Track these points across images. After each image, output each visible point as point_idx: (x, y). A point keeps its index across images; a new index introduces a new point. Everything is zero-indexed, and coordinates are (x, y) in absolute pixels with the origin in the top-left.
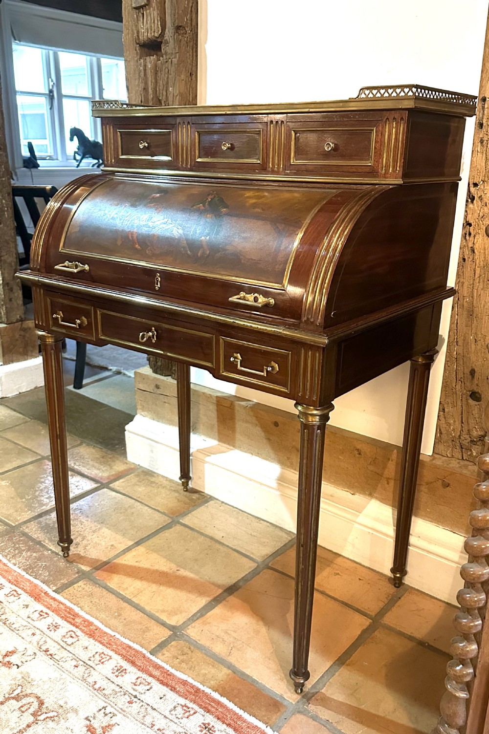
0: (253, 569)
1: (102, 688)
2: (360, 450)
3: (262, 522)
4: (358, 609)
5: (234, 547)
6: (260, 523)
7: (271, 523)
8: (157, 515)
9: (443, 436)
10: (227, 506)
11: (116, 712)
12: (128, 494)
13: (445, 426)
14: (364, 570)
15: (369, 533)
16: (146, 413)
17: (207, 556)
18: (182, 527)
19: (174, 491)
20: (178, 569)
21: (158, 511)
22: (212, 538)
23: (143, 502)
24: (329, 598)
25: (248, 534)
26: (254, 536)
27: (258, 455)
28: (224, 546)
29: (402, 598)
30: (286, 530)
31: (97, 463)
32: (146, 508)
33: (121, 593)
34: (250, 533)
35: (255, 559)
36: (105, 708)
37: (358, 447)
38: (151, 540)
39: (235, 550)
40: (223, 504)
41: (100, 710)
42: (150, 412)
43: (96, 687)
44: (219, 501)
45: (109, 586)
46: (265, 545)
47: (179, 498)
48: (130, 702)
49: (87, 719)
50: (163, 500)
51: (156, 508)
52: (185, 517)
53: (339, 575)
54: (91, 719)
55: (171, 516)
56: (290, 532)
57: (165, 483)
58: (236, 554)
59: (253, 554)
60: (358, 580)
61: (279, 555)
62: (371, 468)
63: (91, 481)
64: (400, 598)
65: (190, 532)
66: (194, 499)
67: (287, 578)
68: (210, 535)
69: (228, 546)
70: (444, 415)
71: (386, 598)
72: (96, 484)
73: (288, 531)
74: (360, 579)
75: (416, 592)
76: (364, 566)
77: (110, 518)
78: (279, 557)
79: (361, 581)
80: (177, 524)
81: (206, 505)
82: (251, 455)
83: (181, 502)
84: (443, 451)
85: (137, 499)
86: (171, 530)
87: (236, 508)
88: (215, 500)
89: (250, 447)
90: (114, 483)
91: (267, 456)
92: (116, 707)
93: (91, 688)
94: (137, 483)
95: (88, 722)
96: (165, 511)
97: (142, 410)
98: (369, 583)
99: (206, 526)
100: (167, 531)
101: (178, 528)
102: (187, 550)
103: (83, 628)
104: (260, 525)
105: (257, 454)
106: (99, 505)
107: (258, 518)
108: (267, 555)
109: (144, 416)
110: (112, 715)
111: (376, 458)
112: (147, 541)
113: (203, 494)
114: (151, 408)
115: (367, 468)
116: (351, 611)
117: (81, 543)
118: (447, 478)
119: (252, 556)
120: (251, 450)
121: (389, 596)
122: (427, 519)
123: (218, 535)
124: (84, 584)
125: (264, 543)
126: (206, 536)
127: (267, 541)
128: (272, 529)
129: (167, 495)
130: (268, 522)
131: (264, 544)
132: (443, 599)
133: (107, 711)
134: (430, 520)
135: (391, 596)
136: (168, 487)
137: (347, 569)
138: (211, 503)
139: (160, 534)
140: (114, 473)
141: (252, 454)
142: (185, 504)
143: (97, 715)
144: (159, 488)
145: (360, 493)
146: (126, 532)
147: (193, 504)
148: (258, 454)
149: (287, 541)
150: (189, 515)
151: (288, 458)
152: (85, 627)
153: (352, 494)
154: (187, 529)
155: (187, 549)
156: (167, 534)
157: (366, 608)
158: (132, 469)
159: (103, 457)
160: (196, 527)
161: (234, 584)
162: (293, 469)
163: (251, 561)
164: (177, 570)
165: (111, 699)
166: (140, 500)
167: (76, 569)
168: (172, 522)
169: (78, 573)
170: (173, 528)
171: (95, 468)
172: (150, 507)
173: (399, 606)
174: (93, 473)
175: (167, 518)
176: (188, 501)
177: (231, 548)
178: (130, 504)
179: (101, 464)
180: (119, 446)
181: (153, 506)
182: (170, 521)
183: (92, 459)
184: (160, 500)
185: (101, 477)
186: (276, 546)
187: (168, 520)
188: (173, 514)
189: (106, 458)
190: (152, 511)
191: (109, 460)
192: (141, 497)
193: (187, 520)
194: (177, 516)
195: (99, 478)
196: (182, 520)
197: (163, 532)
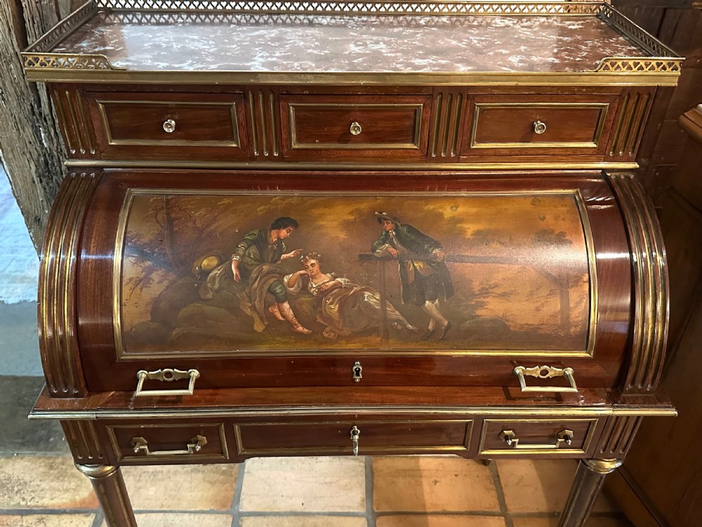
4: (483, 512)
5: (326, 510)
6: (321, 462)
8: (209, 519)
12: (145, 509)
18: (252, 519)
21: (203, 512)
22: (295, 514)
23: (172, 509)
24: (455, 516)
25: (322, 484)
26: (331, 483)
28: (316, 516)
29: (500, 475)
31: (52, 481)
32: (186, 516)
34: (323, 482)
35: (357, 513)
39: (330, 514)
46: (351, 489)
47: (207, 479)
50: (193, 494)
51: (198, 509)
52: (240, 502)
53: (438, 482)
55: (224, 510)
58: (335, 519)
59: (350, 507)
60: (454, 477)
61: (372, 492)
63: (77, 515)
64: (498, 476)
65: (265, 520)
67: (404, 516)
68: (288, 510)
69: (318, 514)
71: (491, 483)
72: (87, 516)
74: (456, 476)
75: (502, 461)
78: (374, 495)
80: (242, 518)
81: (246, 470)
83: (216, 482)
85: (162, 509)
94: (139, 485)
96: (212, 507)
98: (465, 475)
99: (274, 501)
101: (248, 522)
104: (322, 464)
108: (363, 500)
116: (482, 519)
119: (351, 511)
121: (490, 480)
125: (347, 486)
126: (287, 514)
127: (347, 481)
129: (191, 482)
131: (349, 487)
135: (491, 478)
137: (437, 470)
144: (170, 478)
147: (233, 479)
149: (364, 469)
150: (242, 497)
154: (260, 519)
157: (488, 506)
159: (51, 467)
160: (265, 508)
163: (357, 518)
166: (168, 509)
168: (233, 518)
171: (59, 490)
172: (190, 512)
173: (505, 486)
174: (64, 501)
175: (224, 517)
176: (222, 477)
177: (324, 514)
178: (162, 522)
179: (61, 481)
180: (54, 437)
181: (190, 508)
182: (230, 519)
183: (40, 478)
184: (189, 494)
185: (83, 502)
186: (360, 482)
187: (227, 518)
188: (224, 506)
189: (58, 467)
190: (197, 516)
191: (64, 467)
192: (164, 503)
193: (246, 505)
194: (231, 507)
195: (81, 505)
196: (241, 508)
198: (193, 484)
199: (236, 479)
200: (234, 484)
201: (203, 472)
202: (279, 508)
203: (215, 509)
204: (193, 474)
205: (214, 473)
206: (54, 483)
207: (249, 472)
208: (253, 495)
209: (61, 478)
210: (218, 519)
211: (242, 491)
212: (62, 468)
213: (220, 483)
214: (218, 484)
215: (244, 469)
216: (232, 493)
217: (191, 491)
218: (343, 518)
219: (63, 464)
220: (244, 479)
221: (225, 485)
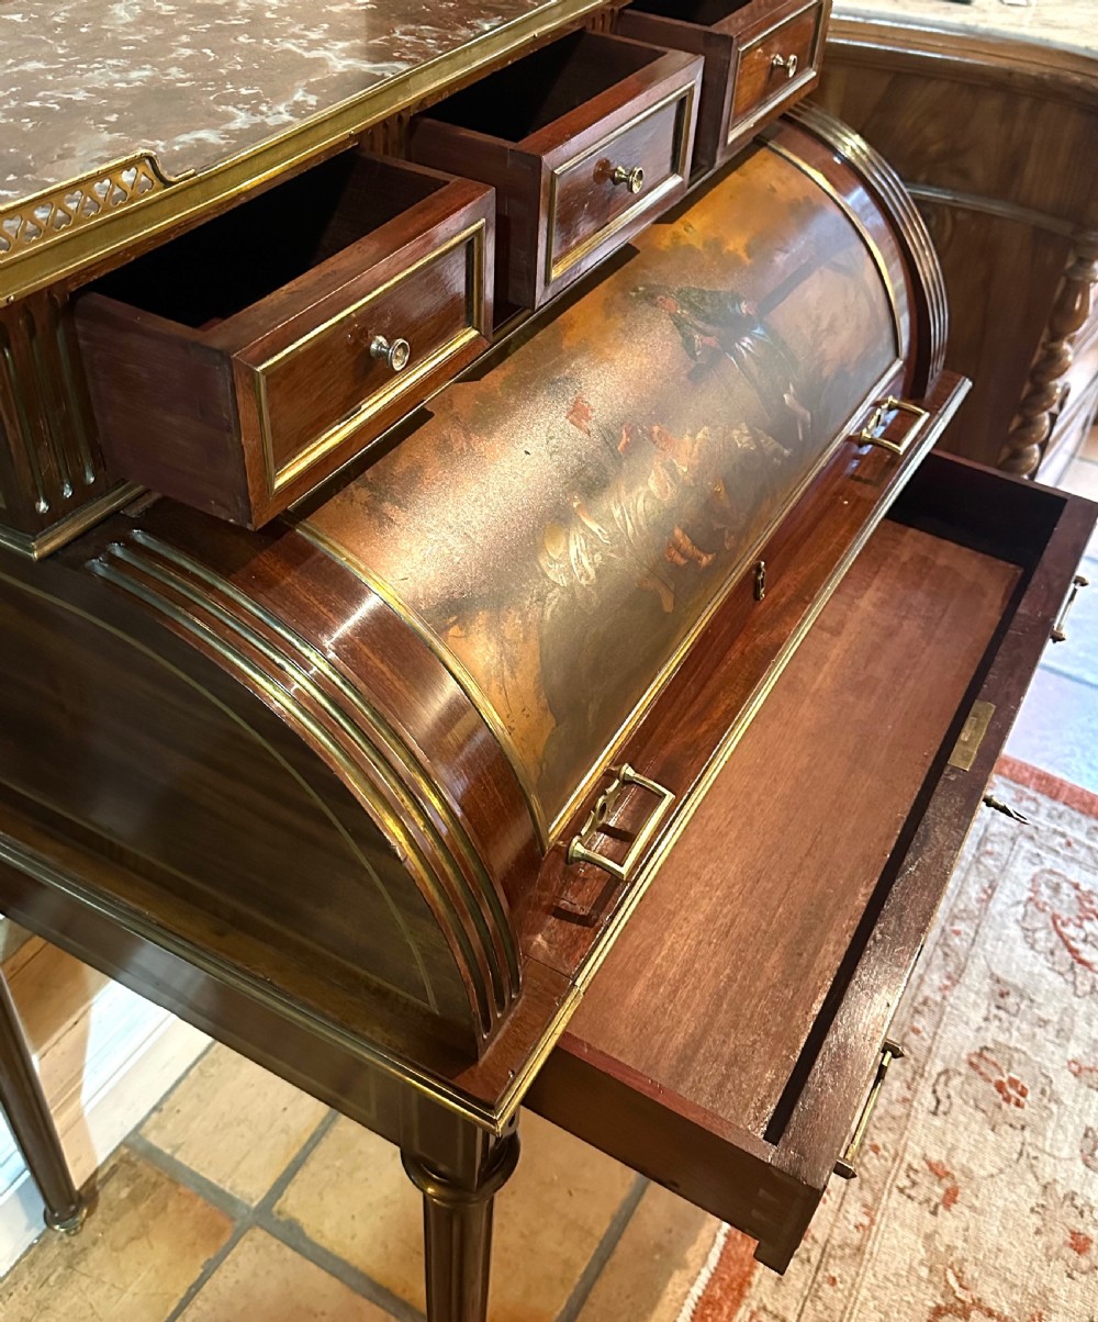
1: (864, 1210)
10: (172, 1097)
11: (904, 1166)
18: (291, 1191)
19: (70, 1266)
21: (198, 1285)
36: (901, 1190)
40: (165, 1106)
41: (909, 1197)
43: (866, 1221)
47: (122, 1240)
48: (875, 1149)
49: (934, 1213)
51: (181, 1294)
52: (238, 1197)
54: (932, 1204)
55: (227, 1238)
65: (313, 1165)
80: (275, 1209)
81: (168, 1151)
83: (144, 1226)
86: (304, 1220)
87: (188, 1071)
88: (142, 1131)
92: (893, 1172)
93: (874, 1228)
95: (941, 1208)
96: (202, 1260)
99: (286, 1131)
100: (308, 1232)
101: (293, 1203)
103: (726, 1310)
110: (912, 1174)
113: (106, 1170)
133: (906, 1183)
138: (155, 1139)
139: (324, 1243)
142: (163, 1210)
143: (921, 1198)
147: (165, 1186)
150: (224, 1186)
152: (721, 1309)
156: (327, 1227)
160: (287, 1155)
165: (881, 1185)
168: (262, 1227)
170: (295, 1215)
175: (244, 1245)
176: (143, 1207)
181: (167, 1309)
182: (260, 1234)
184: (127, 1298)
187: (251, 1240)
188: (220, 1232)
193: (250, 1187)
194: (233, 1219)
196: (252, 1201)
197: (316, 1239)
198: (106, 1279)
199: (171, 1180)
200: (181, 1190)
201: (95, 1243)
202: (306, 1130)
203: (212, 1256)
204: (82, 1267)
205: (116, 1219)
207: (177, 1148)
208: (239, 1163)
210: (241, 1259)
211: (214, 1181)
213: (155, 1216)
214: (151, 1223)
215: (160, 1152)
216: (200, 1201)
217: (123, 1291)
220: (187, 1163)
221: (169, 1209)
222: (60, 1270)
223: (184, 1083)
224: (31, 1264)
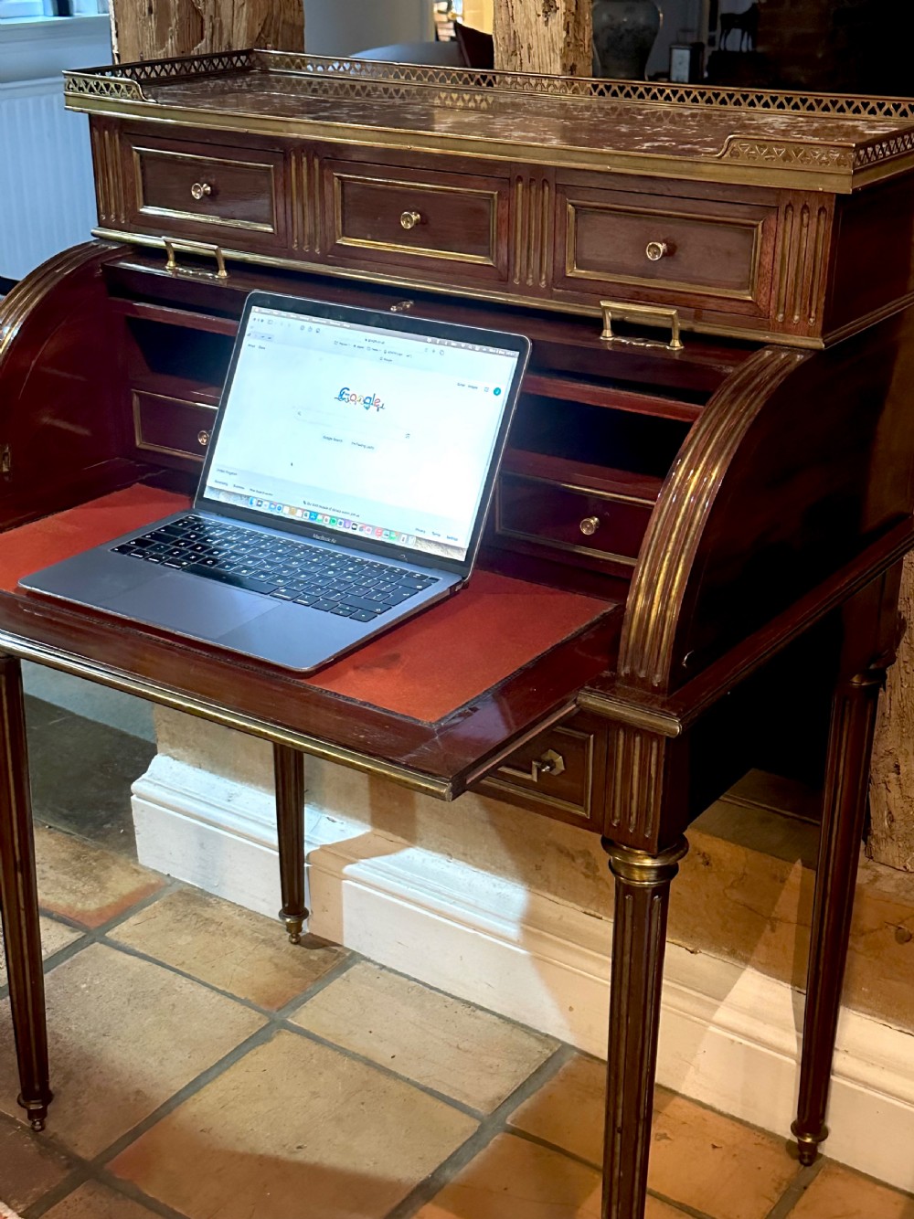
0: (470, 1134)
2: (710, 857)
3: (479, 1013)
5: (423, 1082)
6: (477, 1018)
7: (500, 1017)
8: (233, 1008)
9: (896, 826)
10: (392, 975)
12: (153, 956)
13: (900, 803)
14: (723, 1122)
15: (733, 1041)
16: (180, 751)
17: (362, 1107)
18: (295, 1037)
19: (263, 940)
20: (300, 1144)
21: (232, 997)
22: (369, 1063)
23: (192, 974)
25: (451, 1046)
26: (466, 1051)
27: (466, 857)
28: (399, 1081)
29: (811, 1188)
30: (537, 1032)
31: (65, 873)
32: (204, 990)
33: (177, 1209)
34: (455, 1045)
35: (473, 1110)
37: (704, 849)
38: (227, 1073)
39: (425, 1089)
40: (384, 971)
42: (190, 750)
44: (376, 964)
45: (147, 1196)
46: (492, 1074)
47: (276, 961)
50: (239, 969)
51: (228, 991)
52: (298, 1010)
53: (668, 1138)
55: (265, 1008)
56: (547, 1036)
57: (241, 921)
58: (428, 1098)
59: (467, 1096)
60: (711, 1148)
61: (529, 1097)
62: (735, 895)
63: (61, 925)
64: (805, 1188)
65: (314, 1048)
66: (313, 961)
67: (552, 1152)
68: (364, 1054)
69: (408, 1081)
70: (898, 780)
71: (776, 1189)
72: (73, 931)
73: (542, 1034)
74: (714, 1147)
75: (841, 1171)
76: (721, 1114)
77: (122, 1021)
78: (528, 1101)
79: (716, 1150)
80: (282, 1030)
81: (344, 975)
82: (448, 858)
83: (285, 969)
84: (897, 860)
85: (178, 967)
86: (270, 1045)
87: (415, 980)
88: (364, 962)
89: (443, 839)
90: (116, 929)
91: (486, 861)
94: (173, 925)
96: (250, 998)
97: (170, 743)
98: (735, 1155)
99: (350, 1032)
100: (261, 1047)
101: (286, 1039)
102: (315, 1095)
104: (477, 1021)
105: (461, 856)
106: (89, 988)
107: (468, 1004)
108: (499, 1098)
109: (174, 759)
111: (745, 874)
112: (216, 1077)
114: (194, 741)
115: (725, 895)
117: (63, 1089)
118: (906, 922)
119: (464, 1102)
120: (448, 846)
121: (780, 1184)
122: (861, 1008)
123: (382, 1054)
124: (90, 1194)
125: (491, 1067)
126: (354, 1056)
127: (497, 1061)
128: (505, 1029)
129: (249, 954)
130: (494, 1013)
131: (491, 1071)
132: (901, 1186)
134: (870, 1011)
135: (785, 1183)
136: (248, 932)
137: (684, 1123)
138: (357, 968)
139: (248, 1056)
140: (111, 900)
141: (449, 854)
142: (295, 976)
144: (225, 936)
145: (709, 949)
146: (165, 1057)
147: (315, 976)
148: (465, 854)
149: (544, 1060)
150: (308, 1004)
151: (538, 868)
153: (692, 952)
154: (308, 1042)
155: (314, 1093)
156: (260, 1057)
158: (152, 887)
159: (78, 858)
160: (329, 1035)
161: (433, 1174)
162: (549, 891)
163: (465, 1116)
164: (299, 1147)
166: (186, 971)
167: (63, 1157)
168: (267, 1025)
169: (68, 1166)
170: (275, 1040)
171: (64, 888)
172: (213, 989)
173: (805, 1208)
174: (60, 902)
175: (256, 1016)
176: (300, 967)
177: (416, 1085)
178: (164, 982)
179: (77, 878)
180: (112, 825)
181: (219, 984)
182: (264, 1023)
183: (52, 864)
184: (233, 967)
185: (83, 913)
186: (518, 1073)
187: (260, 1019)
188: (268, 1003)
189: (86, 861)
190: (218, 997)
191: (94, 864)
192: (187, 962)
193: (302, 1018)
194: (279, 1010)
195: (77, 916)
196: (293, 1018)
197: (253, 1052)
198: (250, 957)
199: (319, 978)
200: (310, 984)
201: (278, 949)
202: (349, 1044)
203: (253, 1001)
204: (261, 946)
205: (294, 957)
206: (65, 877)
207: (345, 979)
208: (327, 1009)
209: (78, 875)
210: (247, 1014)
211: (313, 999)
212: (90, 864)
213: (291, 973)
214: (287, 972)
216: (298, 992)
217: (239, 965)
218: (441, 1104)
219: (96, 861)
220: (333, 984)
221: (295, 979)
222: (263, 937)
223: (405, 980)
224: (271, 925)
